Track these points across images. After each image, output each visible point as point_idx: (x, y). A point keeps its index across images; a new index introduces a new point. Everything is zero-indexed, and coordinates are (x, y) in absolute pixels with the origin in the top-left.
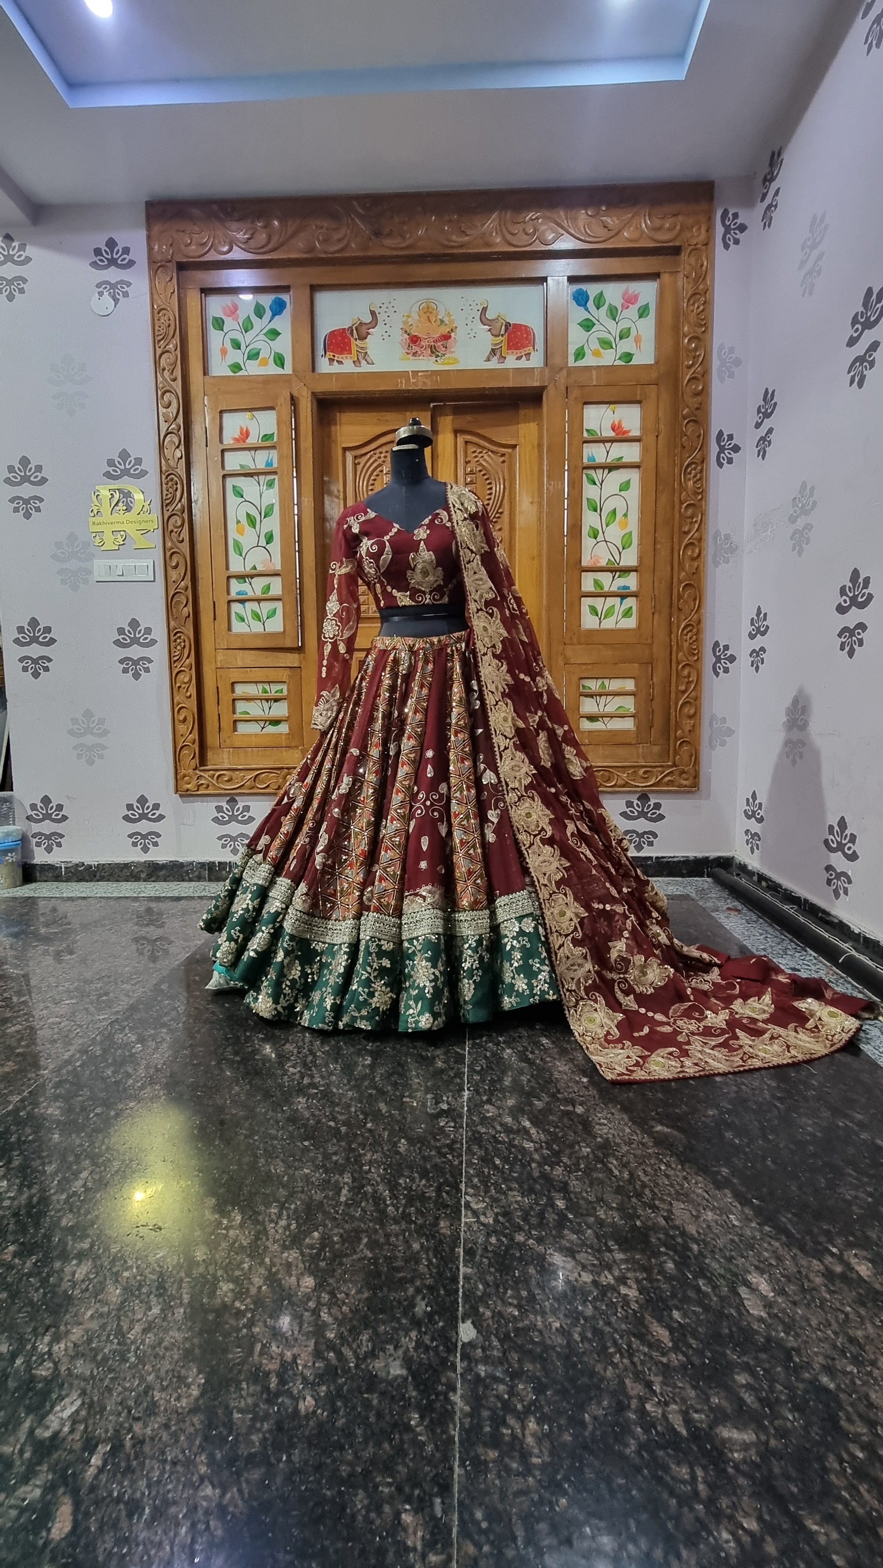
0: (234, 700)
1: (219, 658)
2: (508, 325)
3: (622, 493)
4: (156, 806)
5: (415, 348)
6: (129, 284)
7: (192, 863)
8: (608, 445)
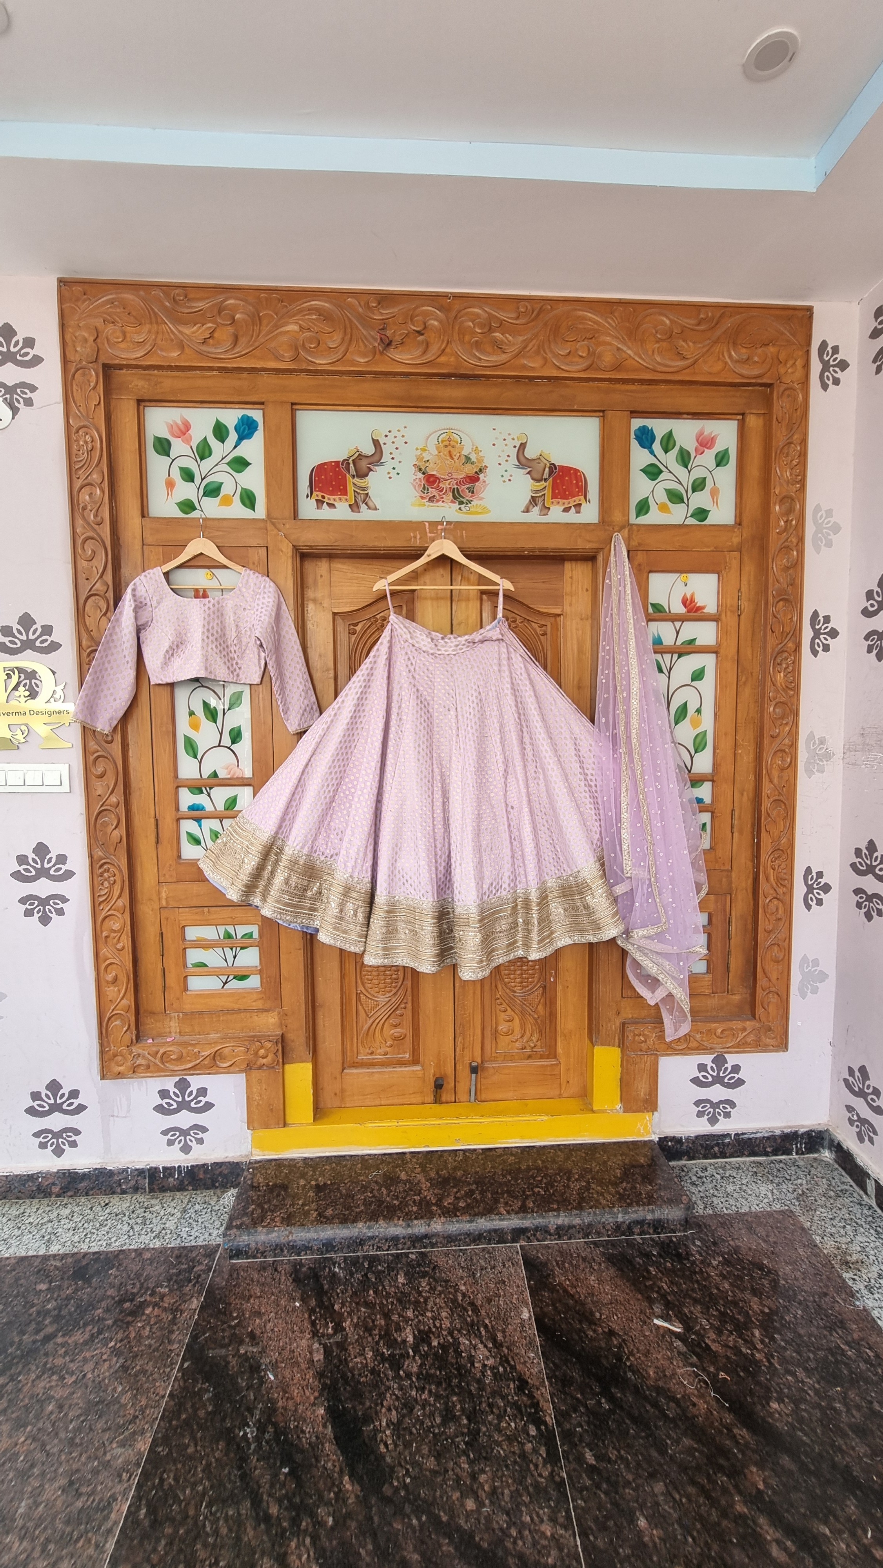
0: (185, 949)
1: (164, 895)
2: (553, 467)
3: (694, 683)
4: (74, 1094)
5: (433, 492)
6: (33, 389)
7: (125, 1170)
8: (678, 624)
